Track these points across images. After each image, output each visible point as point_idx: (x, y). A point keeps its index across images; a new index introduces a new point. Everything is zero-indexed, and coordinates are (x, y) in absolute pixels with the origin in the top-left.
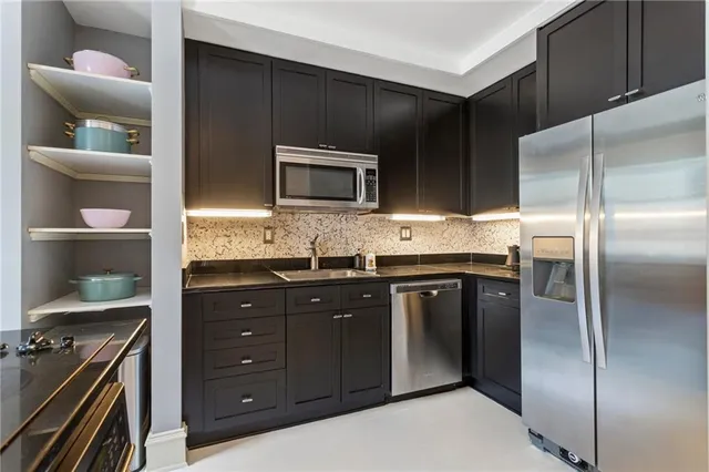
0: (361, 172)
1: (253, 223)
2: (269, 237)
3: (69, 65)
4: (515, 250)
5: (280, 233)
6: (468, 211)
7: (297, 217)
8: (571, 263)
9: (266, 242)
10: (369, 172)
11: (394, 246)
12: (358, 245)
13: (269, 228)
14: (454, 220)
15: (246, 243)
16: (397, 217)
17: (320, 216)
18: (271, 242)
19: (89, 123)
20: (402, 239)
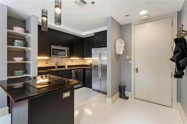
0: (66, 50)
1: (43, 60)
2: (47, 62)
3: (12, 29)
4: (91, 64)
5: (49, 61)
6: (83, 57)
7: (52, 58)
8: (98, 66)
9: (46, 63)
10: (68, 51)
11: (70, 64)
12: (64, 63)
13: (47, 60)
14: (80, 59)
15: (42, 63)
16: (72, 58)
17: (57, 58)
18: (47, 63)
19: (16, 41)
20: (72, 62)
